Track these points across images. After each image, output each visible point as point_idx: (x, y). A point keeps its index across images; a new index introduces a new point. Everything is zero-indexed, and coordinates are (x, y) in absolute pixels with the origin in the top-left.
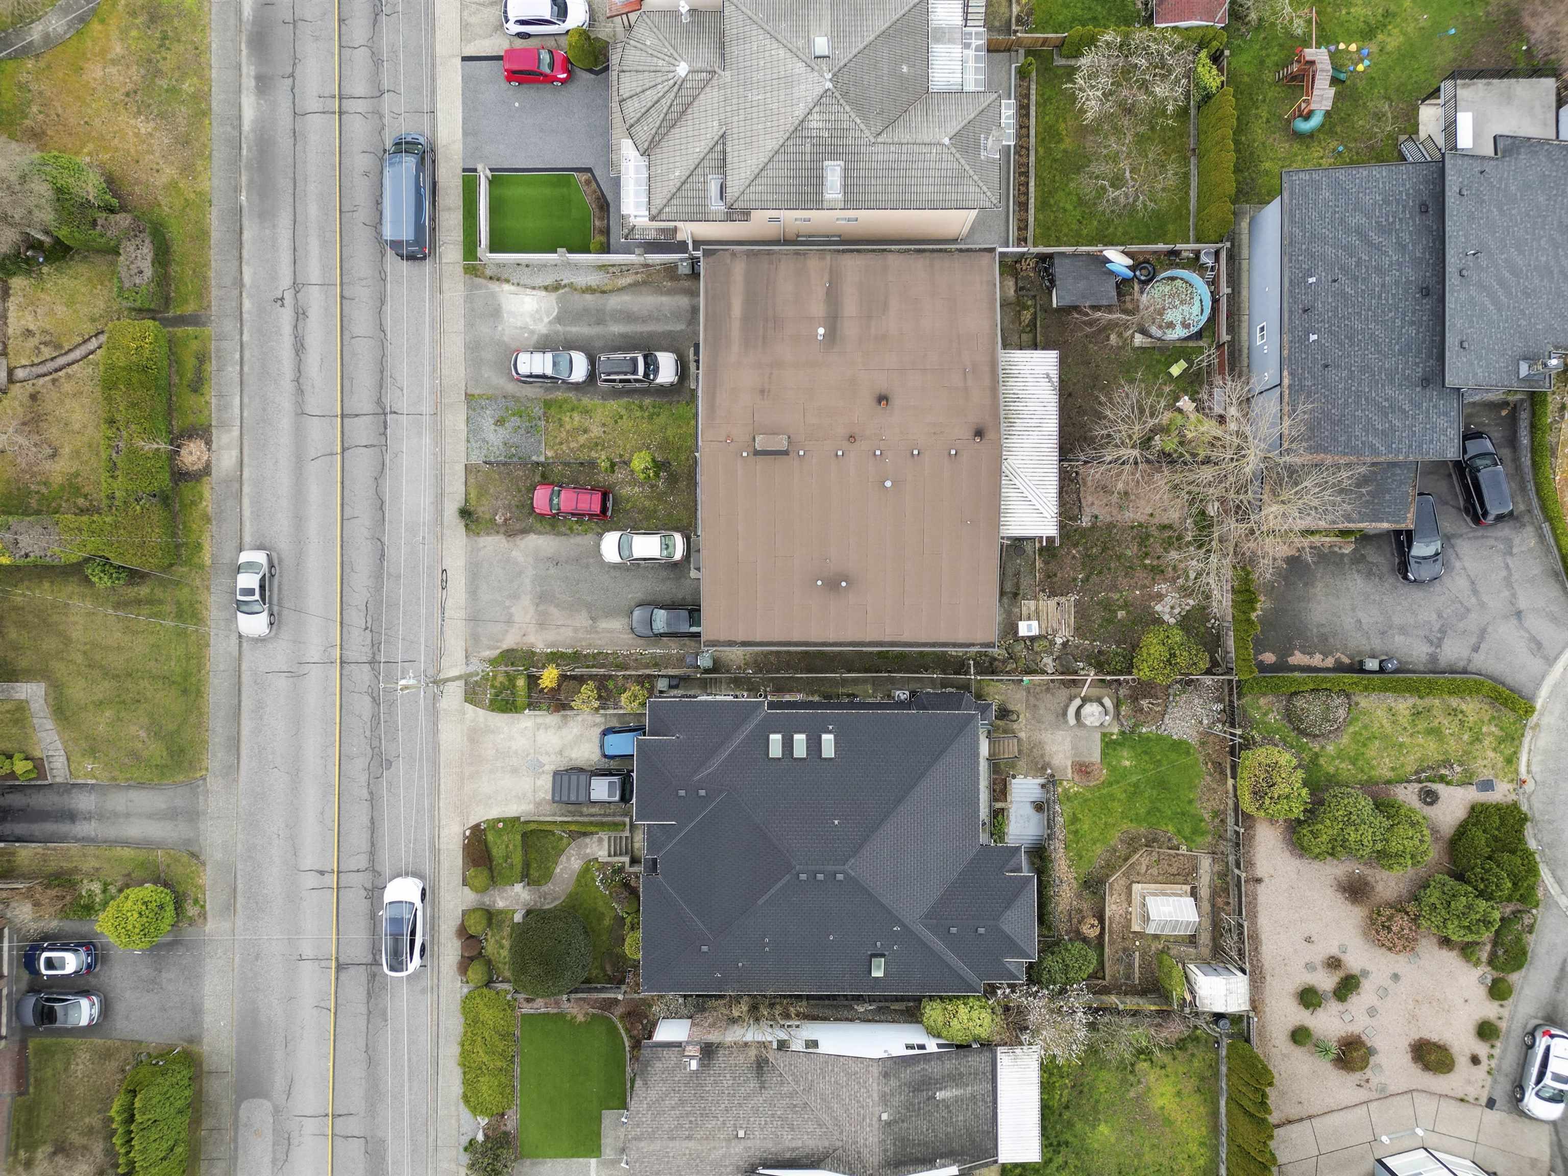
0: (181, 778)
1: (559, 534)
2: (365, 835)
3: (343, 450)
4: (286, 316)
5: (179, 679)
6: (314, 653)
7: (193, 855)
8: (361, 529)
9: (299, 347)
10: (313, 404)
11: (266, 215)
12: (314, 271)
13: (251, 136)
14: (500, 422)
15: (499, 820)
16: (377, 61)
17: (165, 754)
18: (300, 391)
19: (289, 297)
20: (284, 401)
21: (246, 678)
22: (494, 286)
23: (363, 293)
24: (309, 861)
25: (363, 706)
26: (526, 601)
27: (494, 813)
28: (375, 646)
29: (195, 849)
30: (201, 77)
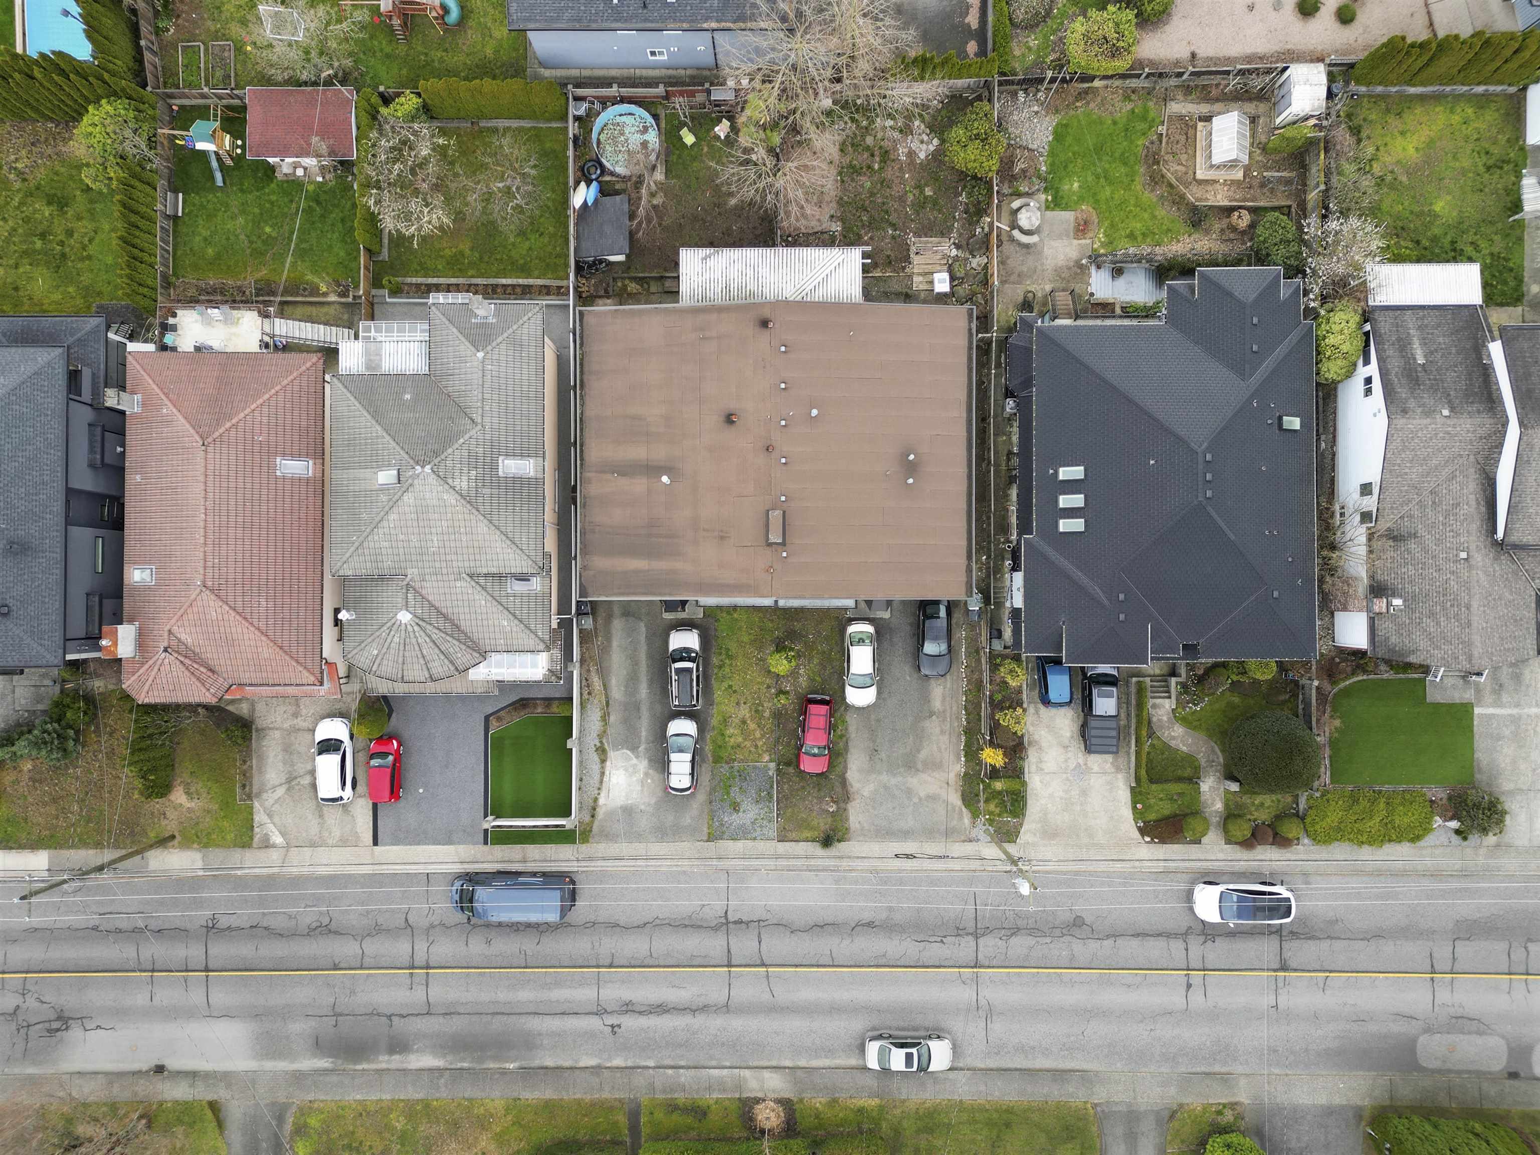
0: (1094, 1129)
1: (846, 749)
2: (1151, 942)
3: (763, 965)
4: (629, 1022)
5: (995, 1132)
6: (966, 994)
7: (1172, 1116)
8: (843, 947)
9: (661, 1009)
10: (717, 995)
11: (529, 1042)
12: (585, 995)
13: (450, 1058)
14: (736, 807)
15: (1134, 808)
16: (377, 930)
17: (1070, 1146)
18: (704, 1009)
19: (611, 1020)
20: (714, 1024)
21: (991, 1063)
22: (601, 813)
23: (608, 945)
24: (1177, 999)
25: (1020, 945)
26: (913, 781)
27: (1127, 813)
28: (959, 932)
29: (1166, 1114)
30: (390, 1110)
